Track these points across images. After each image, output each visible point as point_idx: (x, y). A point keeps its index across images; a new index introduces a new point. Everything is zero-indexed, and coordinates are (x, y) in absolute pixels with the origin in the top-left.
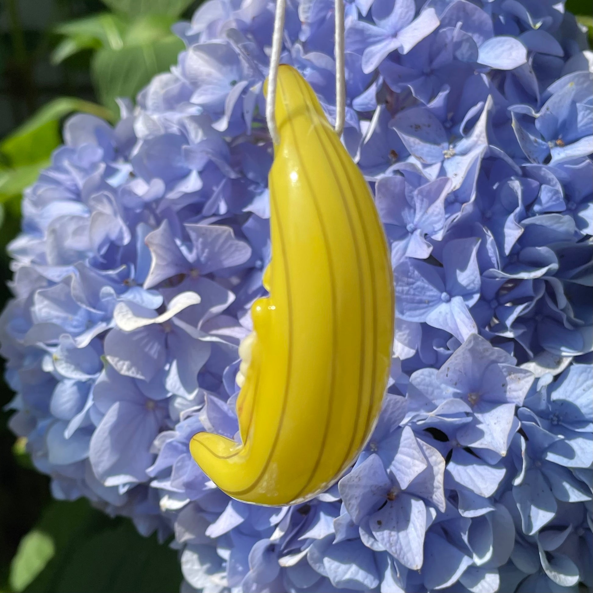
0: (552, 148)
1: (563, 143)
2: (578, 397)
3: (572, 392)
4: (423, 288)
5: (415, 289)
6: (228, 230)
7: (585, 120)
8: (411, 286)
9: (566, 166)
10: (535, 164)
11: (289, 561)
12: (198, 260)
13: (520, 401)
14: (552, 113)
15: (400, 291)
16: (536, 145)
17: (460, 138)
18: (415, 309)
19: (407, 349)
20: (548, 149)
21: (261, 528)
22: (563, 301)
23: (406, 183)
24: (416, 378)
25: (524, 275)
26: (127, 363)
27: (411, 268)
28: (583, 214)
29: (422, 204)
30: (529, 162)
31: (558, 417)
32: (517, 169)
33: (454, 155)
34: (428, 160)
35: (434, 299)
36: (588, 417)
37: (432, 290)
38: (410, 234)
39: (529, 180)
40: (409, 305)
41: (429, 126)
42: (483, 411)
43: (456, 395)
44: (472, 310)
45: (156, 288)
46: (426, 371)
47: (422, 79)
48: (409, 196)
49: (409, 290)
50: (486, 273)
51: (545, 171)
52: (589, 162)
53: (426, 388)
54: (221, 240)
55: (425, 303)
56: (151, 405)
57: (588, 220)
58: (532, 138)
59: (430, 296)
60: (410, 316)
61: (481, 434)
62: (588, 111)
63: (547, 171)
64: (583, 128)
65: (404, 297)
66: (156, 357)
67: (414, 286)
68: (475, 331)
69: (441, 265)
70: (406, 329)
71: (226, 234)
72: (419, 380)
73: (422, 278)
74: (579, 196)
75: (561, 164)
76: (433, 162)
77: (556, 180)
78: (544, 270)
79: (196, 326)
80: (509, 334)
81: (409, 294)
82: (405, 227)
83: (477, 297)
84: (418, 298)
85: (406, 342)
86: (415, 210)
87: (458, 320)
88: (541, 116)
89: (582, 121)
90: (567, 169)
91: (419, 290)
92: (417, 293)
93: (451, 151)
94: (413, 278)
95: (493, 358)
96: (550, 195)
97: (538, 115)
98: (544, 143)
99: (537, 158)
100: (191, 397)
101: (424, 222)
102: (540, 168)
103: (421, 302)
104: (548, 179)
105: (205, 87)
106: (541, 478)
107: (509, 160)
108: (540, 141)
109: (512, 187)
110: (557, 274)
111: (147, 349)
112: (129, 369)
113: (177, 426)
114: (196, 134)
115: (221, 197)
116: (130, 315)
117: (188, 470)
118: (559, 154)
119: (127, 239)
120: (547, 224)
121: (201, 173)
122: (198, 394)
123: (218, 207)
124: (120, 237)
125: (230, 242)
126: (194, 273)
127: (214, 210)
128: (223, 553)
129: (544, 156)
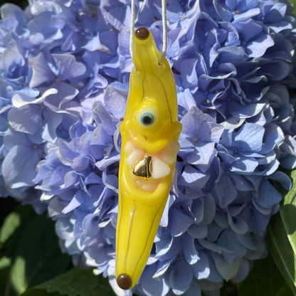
1: (240, 12)
2: (247, 140)
3: (245, 137)
6: (73, 57)
9: (240, 22)
10: (225, 22)
11: (103, 225)
12: (60, 74)
13: (218, 141)
16: (226, 13)
17: (188, 10)
20: (233, 16)
21: (90, 208)
22: (239, 90)
23: (161, 32)
25: (219, 77)
26: (20, 125)
28: (249, 47)
30: (222, 21)
31: (237, 149)
32: (216, 24)
33: (185, 18)
34: (172, 21)
36: (252, 149)
39: (223, 30)
41: (173, 4)
42: (199, 146)
43: (187, 138)
44: (194, 96)
45: (37, 87)
50: (200, 77)
51: (230, 25)
52: (251, 20)
54: (70, 63)
56: (35, 147)
57: (252, 50)
58: (224, 9)
61: (198, 157)
64: (249, 4)
66: (37, 122)
68: (195, 105)
69: (180, 74)
71: (71, 59)
74: (247, 38)
75: (238, 23)
76: (175, 21)
77: (235, 30)
78: (229, 75)
79: (57, 106)
80: (214, 108)
83: (197, 88)
87: (187, 101)
89: (248, 1)
90: (241, 24)
93: (184, 16)
95: (204, 119)
96: (232, 37)
98: (230, 12)
99: (226, 19)
100: (54, 142)
102: (227, 24)
104: (231, 29)
106: (229, 180)
107: (212, 20)
108: (228, 11)
109: (213, 33)
110: (236, 77)
111: (32, 118)
112: (20, 128)
113: (46, 157)
114: (59, 10)
115: (72, 42)
116: (21, 100)
117: (52, 179)
118: (237, 18)
119: (23, 63)
120: (230, 51)
121: (62, 31)
122: (57, 140)
123: (71, 47)
124: (21, 63)
125: (74, 64)
126: (58, 80)
127: (68, 48)
128: (73, 221)
129: (230, 19)
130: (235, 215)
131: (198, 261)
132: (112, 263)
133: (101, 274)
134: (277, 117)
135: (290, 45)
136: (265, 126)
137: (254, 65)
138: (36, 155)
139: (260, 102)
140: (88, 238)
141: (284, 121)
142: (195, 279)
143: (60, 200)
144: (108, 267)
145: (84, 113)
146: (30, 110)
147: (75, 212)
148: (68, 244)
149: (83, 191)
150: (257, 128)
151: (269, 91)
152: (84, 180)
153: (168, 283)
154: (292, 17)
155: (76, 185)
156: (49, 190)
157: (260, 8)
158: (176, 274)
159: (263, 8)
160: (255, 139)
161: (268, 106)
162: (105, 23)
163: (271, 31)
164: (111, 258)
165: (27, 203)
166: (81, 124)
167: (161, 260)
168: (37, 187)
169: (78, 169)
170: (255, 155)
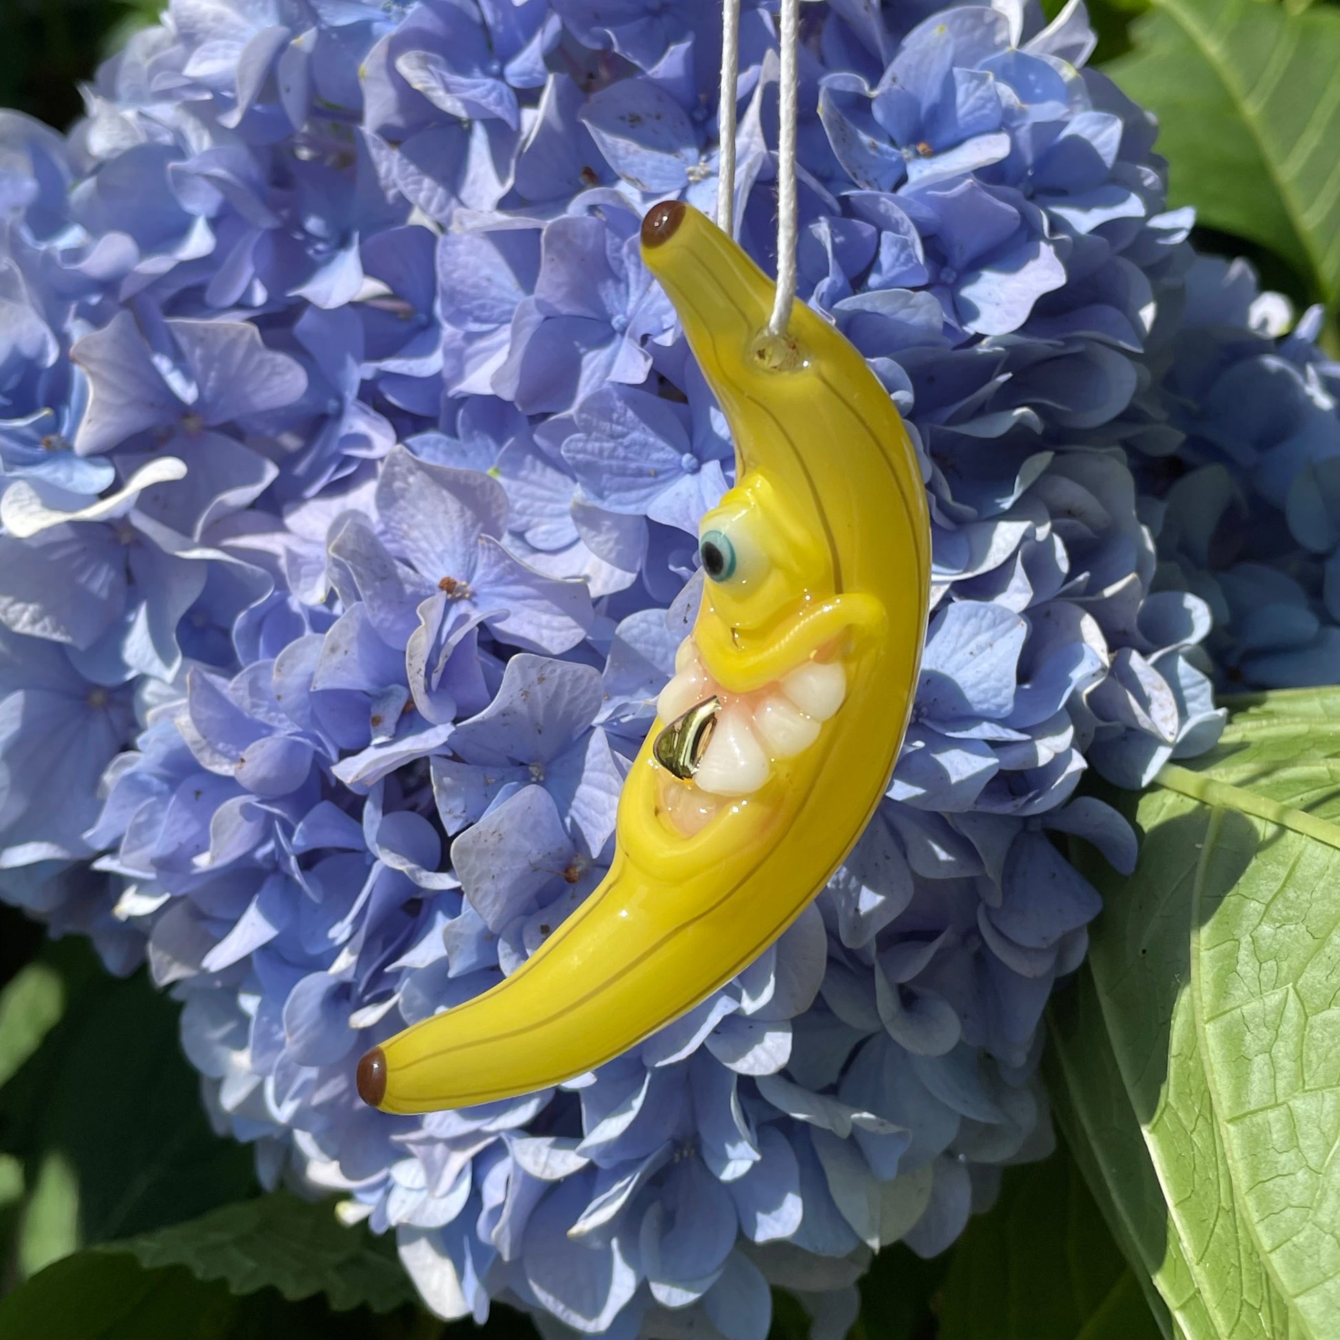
0: (909, 160)
1: (929, 150)
2: (959, 668)
3: (949, 657)
4: (645, 445)
5: (627, 447)
6: (254, 330)
7: (971, 101)
8: (620, 440)
9: (929, 193)
10: (867, 191)
11: (367, 1017)
12: (200, 401)
14: (903, 88)
15: (597, 451)
16: (872, 153)
18: (629, 488)
19: (618, 572)
20: (902, 164)
21: (314, 950)
23: (607, 230)
24: (629, 628)
26: (32, 608)
27: (619, 404)
28: (968, 292)
29: (639, 274)
30: (858, 187)
31: (918, 708)
32: (830, 198)
33: (706, 176)
34: (654, 186)
35: (667, 467)
36: (978, 708)
37: (663, 449)
38: (618, 336)
39: (855, 221)
40: (618, 480)
41: (658, 117)
45: (97, 455)
46: (653, 614)
47: (643, 21)
48: (615, 258)
49: (614, 449)
51: (887, 204)
52: (972, 183)
53: (651, 648)
54: (239, 353)
55: (649, 475)
56: (98, 697)
57: (980, 305)
58: (865, 139)
59: (658, 461)
60: (620, 503)
62: (975, 82)
63: (890, 203)
64: (969, 118)
65: (606, 462)
66: (104, 594)
67: (626, 441)
69: (684, 400)
70: (609, 530)
71: (247, 338)
72: (635, 631)
73: (643, 425)
74: (961, 257)
75: (920, 194)
76: (664, 189)
77: (908, 223)
79: (187, 531)
81: (617, 458)
82: (607, 320)
84: (633, 465)
85: (613, 555)
86: (628, 286)
88: (882, 94)
89: (964, 103)
90: (932, 201)
91: (637, 448)
92: (631, 455)
93: (702, 167)
94: (623, 424)
96: (894, 250)
97: (874, 93)
98: (892, 150)
99: (876, 180)
100: (169, 675)
101: (646, 310)
102: (876, 199)
103: (640, 473)
104: (894, 221)
105: (209, 44)
106: (883, 832)
107: (814, 184)
108: (885, 146)
109: (816, 236)
110: (913, 414)
111: (83, 579)
112: (34, 621)
113: (139, 740)
114: (200, 141)
115: (249, 270)
116: (36, 506)
117: (160, 830)
118: (921, 171)
119: (52, 357)
120: (884, 310)
121: (214, 224)
122: (182, 671)
123: (249, 291)
124: (42, 353)
125: (257, 357)
126: (192, 424)
127: (235, 296)
128: (249, 1003)
129: (893, 177)
130: (907, 975)
131: (755, 1164)
132: (406, 1174)
133: (364, 1223)
134: (1081, 578)
135: (1140, 282)
136: (1029, 613)
137: (989, 366)
138: (99, 731)
139: (1010, 515)
140: (311, 1073)
141: (1109, 592)
142: (743, 1239)
143: (197, 915)
144: (388, 1193)
145: (293, 557)
146: (75, 548)
147: (256, 964)
148: (230, 1098)
149: (288, 878)
150: (994, 625)
151: (1050, 471)
152: (289, 832)
153: (631, 1259)
154: (1146, 170)
155: (261, 853)
156: (151, 876)
157: (1012, 132)
158: (668, 1221)
159: (1024, 133)
160: (985, 667)
161: (1042, 532)
162: (381, 193)
163: (1058, 225)
164: (402, 1154)
165: (70, 928)
166: (280, 606)
167: (603, 1164)
168: (103, 864)
169: (265, 790)
170: (987, 731)
